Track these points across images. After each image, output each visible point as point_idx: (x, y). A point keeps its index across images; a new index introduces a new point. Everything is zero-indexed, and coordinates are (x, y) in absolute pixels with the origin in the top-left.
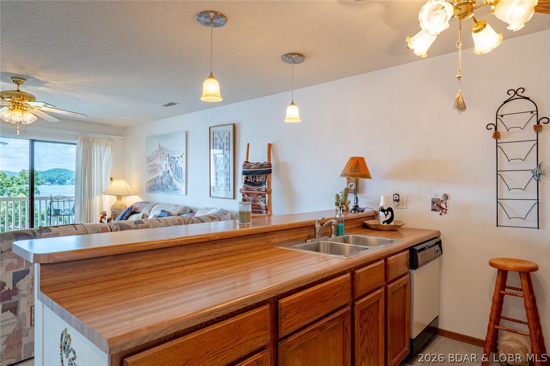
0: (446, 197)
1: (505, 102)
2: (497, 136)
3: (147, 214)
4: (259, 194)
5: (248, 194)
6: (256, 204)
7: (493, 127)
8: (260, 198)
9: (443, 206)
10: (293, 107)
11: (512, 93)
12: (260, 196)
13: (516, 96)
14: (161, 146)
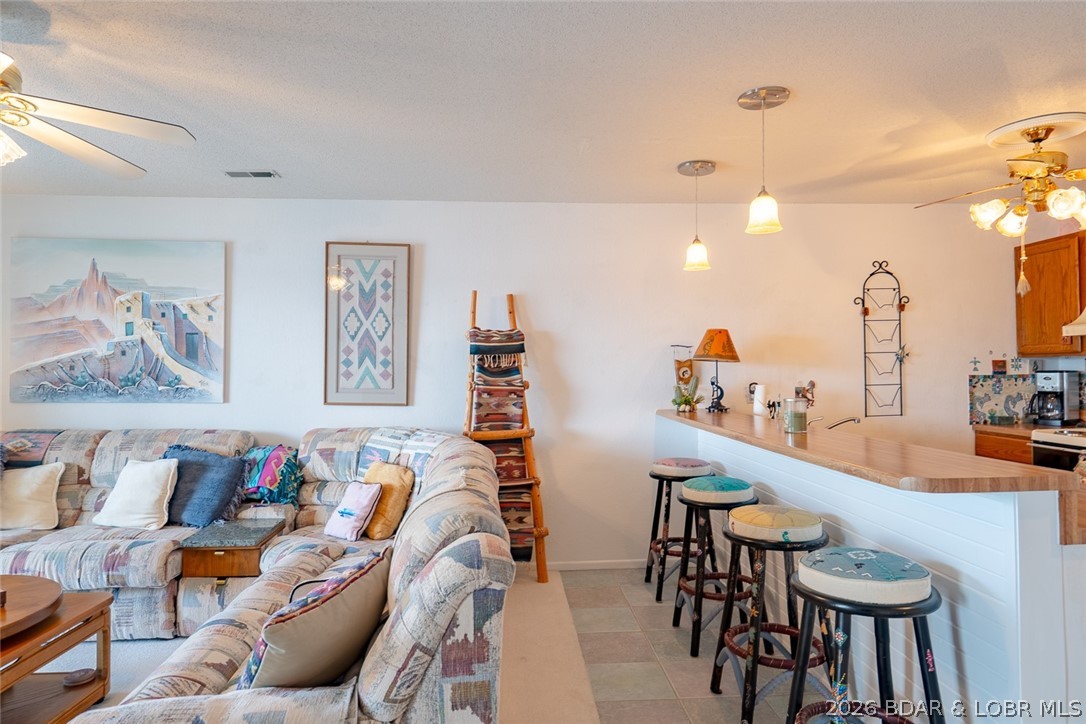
0: (813, 385)
1: (871, 275)
2: (866, 312)
3: (83, 463)
4: (511, 392)
5: (490, 393)
6: (500, 412)
7: (860, 301)
8: (513, 399)
9: (809, 396)
10: (697, 245)
11: (877, 265)
12: (513, 396)
13: (881, 270)
14: (101, 269)
